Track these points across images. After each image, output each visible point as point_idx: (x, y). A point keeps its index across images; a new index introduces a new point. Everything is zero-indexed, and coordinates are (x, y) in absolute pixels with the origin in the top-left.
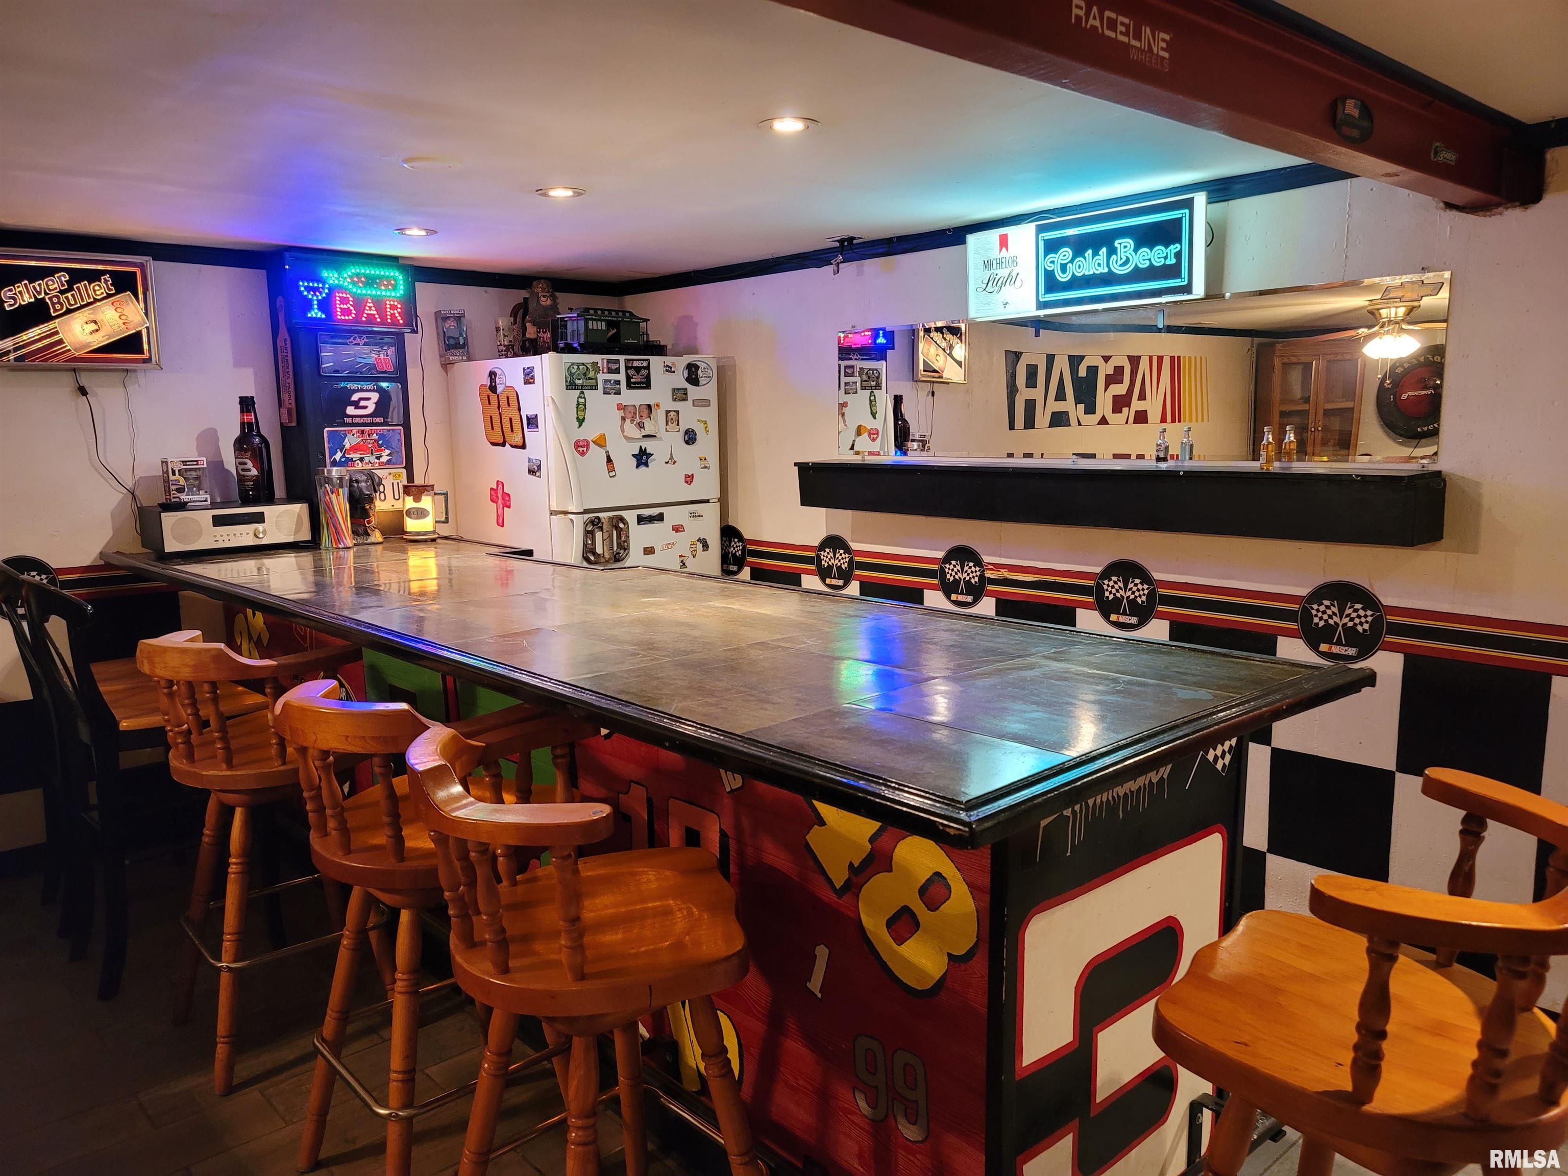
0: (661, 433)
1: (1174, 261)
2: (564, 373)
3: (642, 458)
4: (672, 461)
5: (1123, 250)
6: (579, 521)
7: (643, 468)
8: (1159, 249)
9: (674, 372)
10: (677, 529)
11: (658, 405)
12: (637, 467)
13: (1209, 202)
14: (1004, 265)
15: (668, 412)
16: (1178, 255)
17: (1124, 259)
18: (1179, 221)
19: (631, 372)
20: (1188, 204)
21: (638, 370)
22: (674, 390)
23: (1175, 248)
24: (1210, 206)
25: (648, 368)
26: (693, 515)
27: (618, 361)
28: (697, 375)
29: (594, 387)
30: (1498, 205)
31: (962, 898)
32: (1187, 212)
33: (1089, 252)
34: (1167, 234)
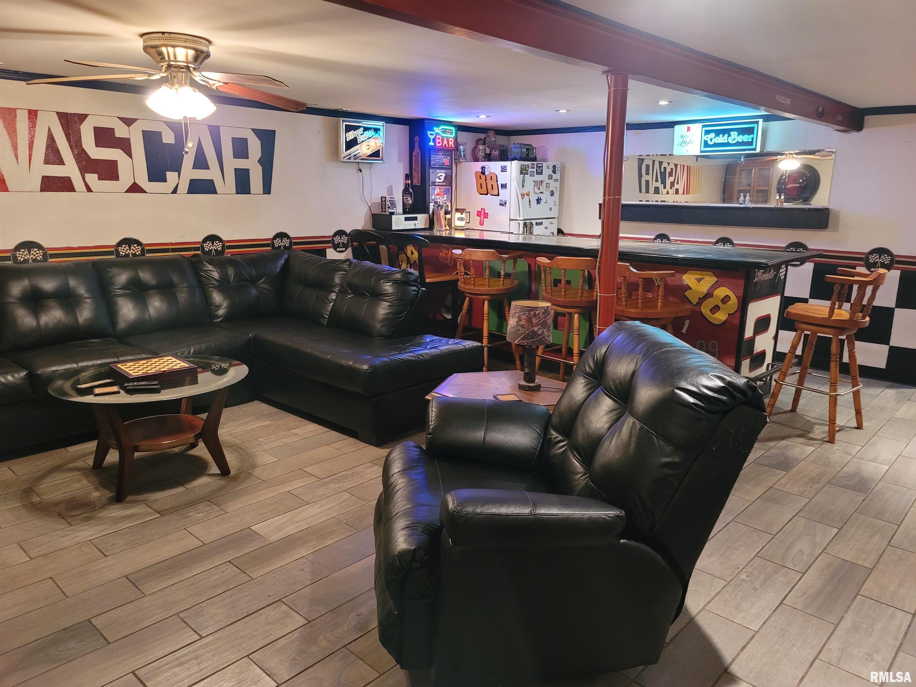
0: (545, 192)
1: (751, 140)
2: (520, 168)
3: (539, 201)
4: (546, 202)
5: (734, 135)
6: (522, 223)
7: (538, 204)
8: (746, 136)
9: (549, 169)
10: (546, 228)
11: (544, 181)
12: (537, 204)
13: (763, 122)
14: (689, 137)
15: (547, 183)
16: (753, 138)
17: (734, 139)
18: (753, 128)
19: (538, 168)
20: (757, 123)
21: (540, 167)
22: (549, 175)
23: (751, 136)
24: (764, 123)
25: (542, 167)
26: (551, 223)
27: (534, 164)
28: (555, 170)
29: (527, 174)
30: (851, 131)
31: (734, 300)
32: (757, 125)
33: (721, 135)
34: (750, 131)
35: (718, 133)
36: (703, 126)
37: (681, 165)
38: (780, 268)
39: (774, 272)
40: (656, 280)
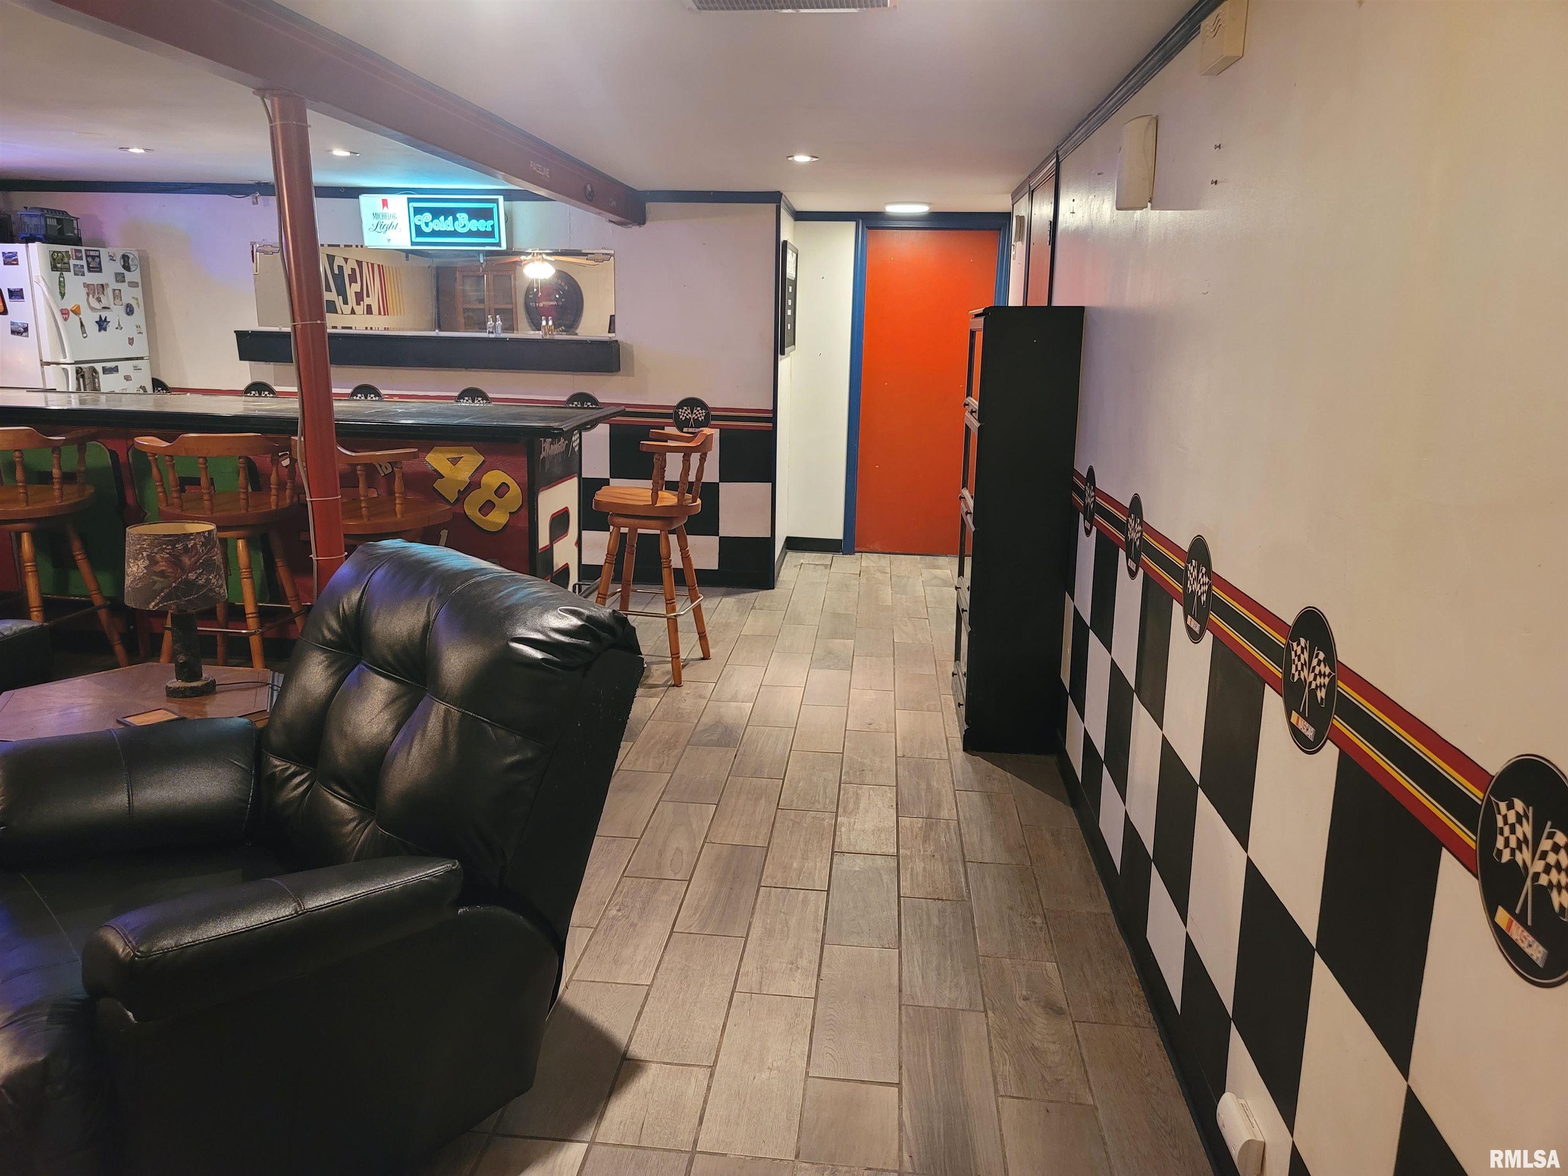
0: (112, 306)
1: (490, 229)
2: (49, 259)
3: (102, 324)
4: (119, 327)
5: (462, 220)
6: (71, 369)
7: (103, 332)
8: (482, 221)
9: (115, 260)
10: (127, 378)
11: (108, 285)
12: (100, 330)
13: (504, 200)
14: (387, 218)
15: (114, 290)
16: (493, 226)
17: (463, 225)
18: (491, 210)
20: (496, 201)
22: (117, 275)
23: (490, 222)
24: (506, 202)
25: (99, 257)
26: (136, 368)
27: (79, 251)
28: (129, 264)
30: (630, 224)
31: (515, 489)
32: (495, 205)
33: (442, 218)
34: (486, 214)
35: (436, 213)
36: (410, 200)
37: (367, 263)
38: (572, 435)
39: (565, 440)
40: (381, 466)
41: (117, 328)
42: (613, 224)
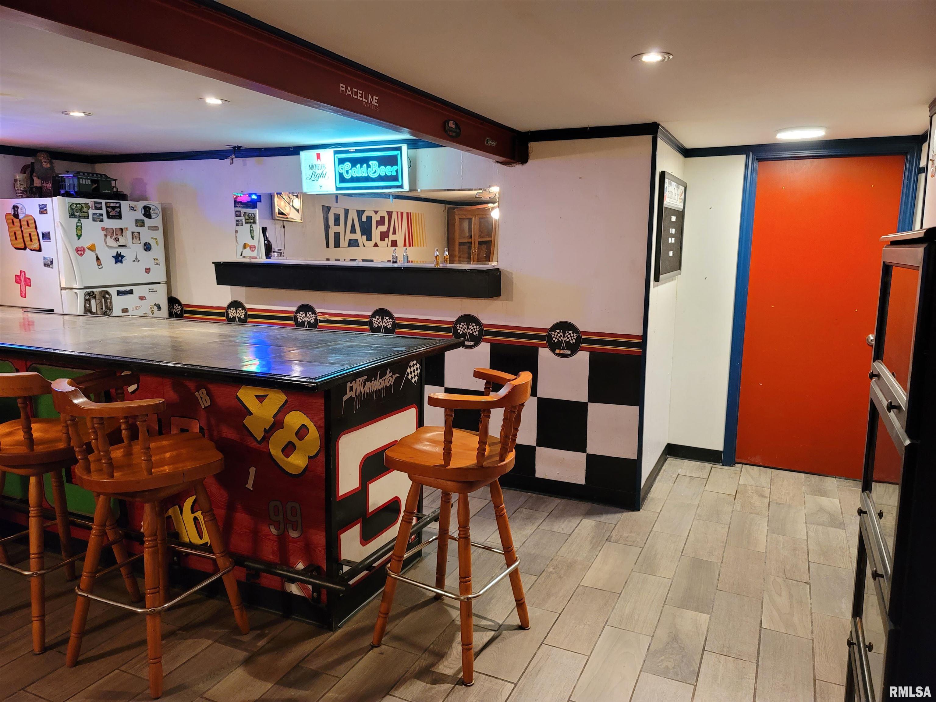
0: (130, 244)
1: (395, 173)
2: (67, 209)
3: (119, 258)
4: (137, 260)
5: (373, 166)
6: (81, 294)
7: (119, 264)
8: (389, 167)
9: (136, 210)
10: (142, 298)
11: (127, 229)
12: (116, 263)
13: (408, 149)
14: (319, 168)
15: (133, 233)
16: (397, 171)
17: (374, 171)
18: (396, 156)
19: (109, 209)
20: (399, 149)
21: (114, 208)
22: (137, 221)
23: (395, 168)
24: (409, 150)
25: (120, 207)
26: (151, 291)
27: (101, 203)
28: (150, 212)
29: (87, 217)
30: (514, 163)
31: (314, 434)
32: (399, 152)
33: (359, 166)
34: (392, 161)
35: (355, 162)
36: (336, 153)
38: (407, 365)
41: (134, 261)
42: (499, 165)
